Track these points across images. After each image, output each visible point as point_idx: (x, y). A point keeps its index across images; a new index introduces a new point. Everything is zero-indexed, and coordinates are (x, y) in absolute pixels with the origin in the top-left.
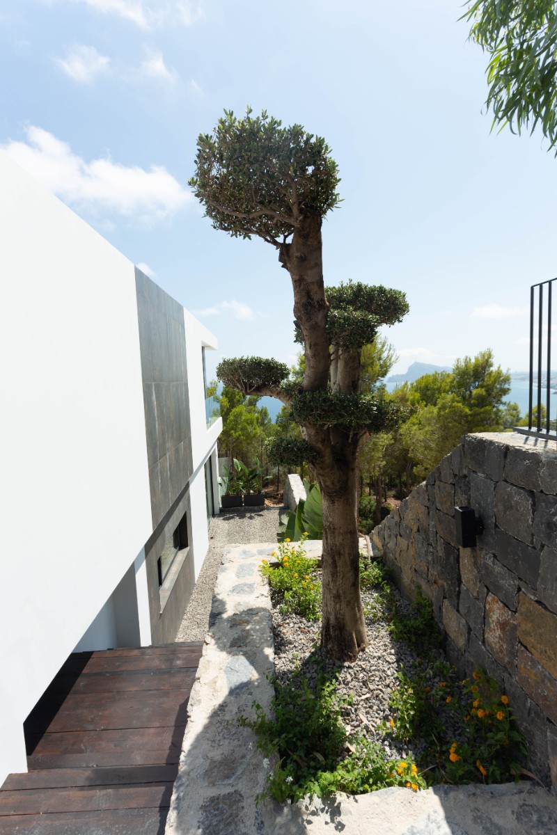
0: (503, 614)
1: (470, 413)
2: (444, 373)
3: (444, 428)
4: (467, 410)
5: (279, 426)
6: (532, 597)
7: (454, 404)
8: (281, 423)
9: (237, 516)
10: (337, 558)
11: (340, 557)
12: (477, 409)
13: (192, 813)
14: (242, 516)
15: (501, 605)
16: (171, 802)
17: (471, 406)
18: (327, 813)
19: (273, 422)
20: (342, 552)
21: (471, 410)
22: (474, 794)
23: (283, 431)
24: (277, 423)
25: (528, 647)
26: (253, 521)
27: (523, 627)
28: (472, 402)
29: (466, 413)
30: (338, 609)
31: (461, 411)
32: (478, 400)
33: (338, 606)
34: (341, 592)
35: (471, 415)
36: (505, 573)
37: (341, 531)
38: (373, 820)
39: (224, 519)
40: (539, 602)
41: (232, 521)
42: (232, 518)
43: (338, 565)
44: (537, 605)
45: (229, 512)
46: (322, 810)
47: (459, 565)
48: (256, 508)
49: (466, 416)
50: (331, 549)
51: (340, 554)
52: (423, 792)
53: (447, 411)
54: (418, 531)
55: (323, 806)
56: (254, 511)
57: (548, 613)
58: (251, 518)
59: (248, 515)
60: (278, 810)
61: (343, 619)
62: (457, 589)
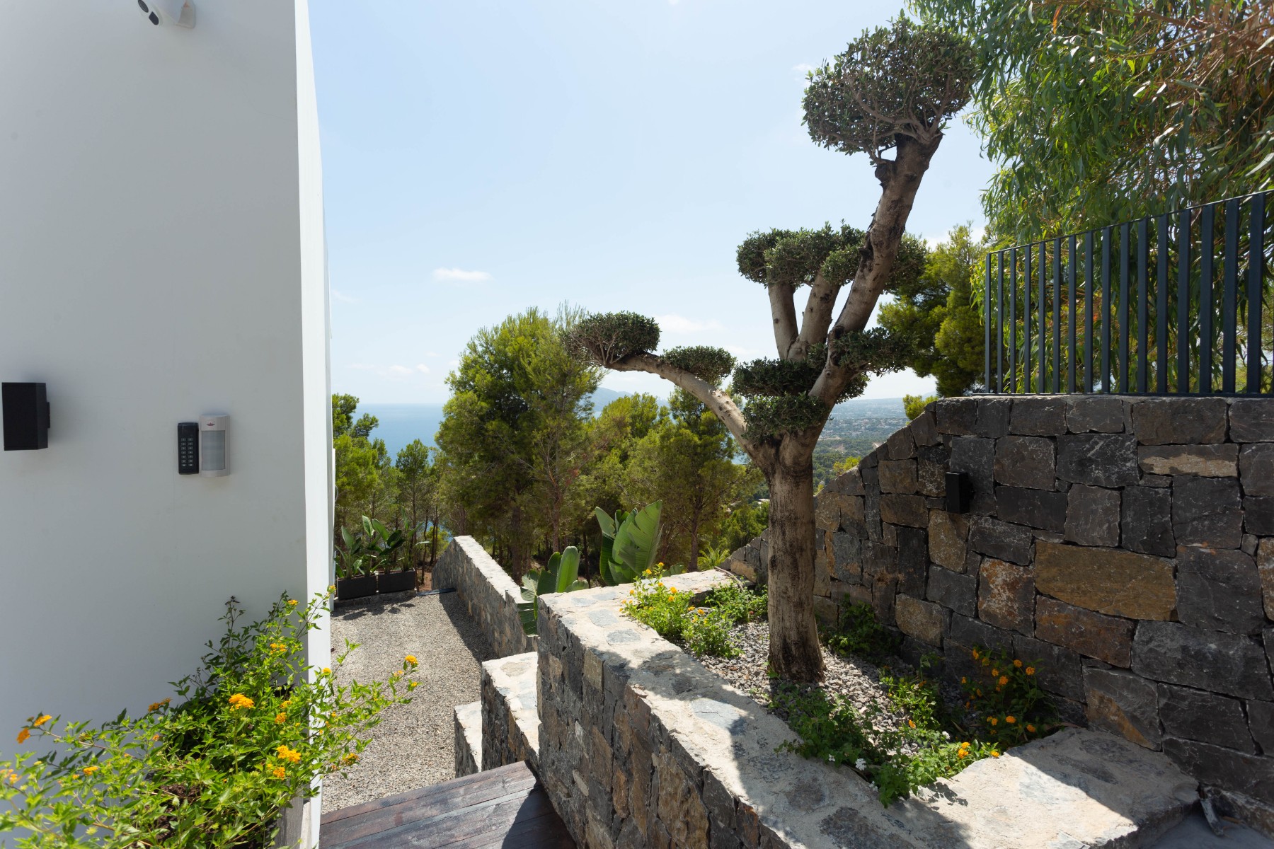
0: (1010, 574)
1: (699, 442)
2: (646, 396)
3: (669, 463)
4: (696, 439)
5: (401, 471)
6: (1056, 541)
7: (681, 431)
8: (404, 465)
9: (368, 611)
10: (798, 556)
11: (801, 555)
12: (708, 437)
13: (818, 839)
14: (378, 610)
15: (1007, 565)
16: (783, 839)
17: (700, 434)
18: (942, 796)
19: (393, 464)
20: (804, 547)
21: (700, 439)
22: (1042, 747)
23: (408, 478)
24: (397, 466)
25: (1052, 594)
26: (399, 616)
27: (1045, 575)
28: (702, 428)
29: (695, 442)
30: (800, 620)
31: (689, 441)
32: (707, 426)
33: (800, 616)
34: (803, 597)
35: (700, 446)
36: (1012, 529)
37: (804, 521)
38: (986, 789)
39: (345, 619)
40: (1067, 543)
41: (360, 620)
42: (360, 614)
43: (800, 564)
44: (1066, 547)
45: (353, 606)
46: (937, 795)
47: (928, 548)
48: (400, 595)
49: (696, 446)
50: (791, 546)
51: (802, 550)
52: (1002, 758)
53: (672, 440)
54: (841, 529)
55: (934, 793)
56: (397, 601)
57: (1081, 548)
58: (394, 611)
59: (388, 607)
60: (900, 807)
61: (806, 632)
62: (925, 574)
